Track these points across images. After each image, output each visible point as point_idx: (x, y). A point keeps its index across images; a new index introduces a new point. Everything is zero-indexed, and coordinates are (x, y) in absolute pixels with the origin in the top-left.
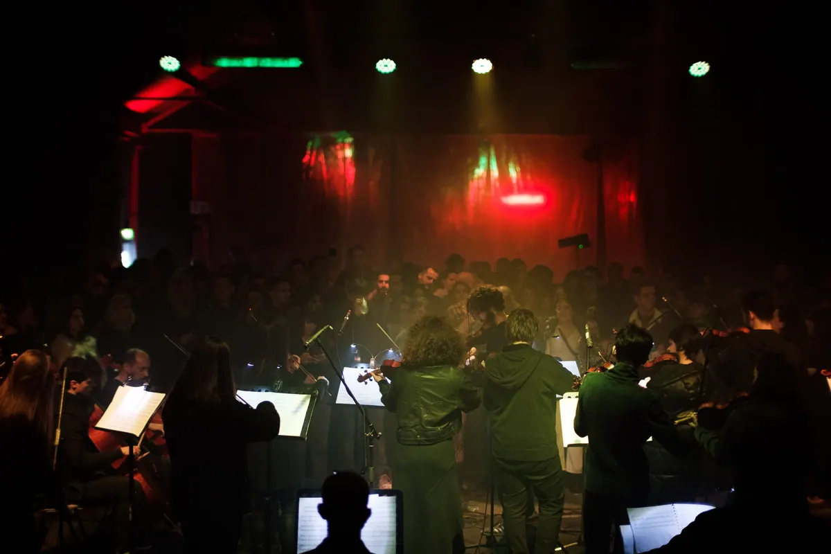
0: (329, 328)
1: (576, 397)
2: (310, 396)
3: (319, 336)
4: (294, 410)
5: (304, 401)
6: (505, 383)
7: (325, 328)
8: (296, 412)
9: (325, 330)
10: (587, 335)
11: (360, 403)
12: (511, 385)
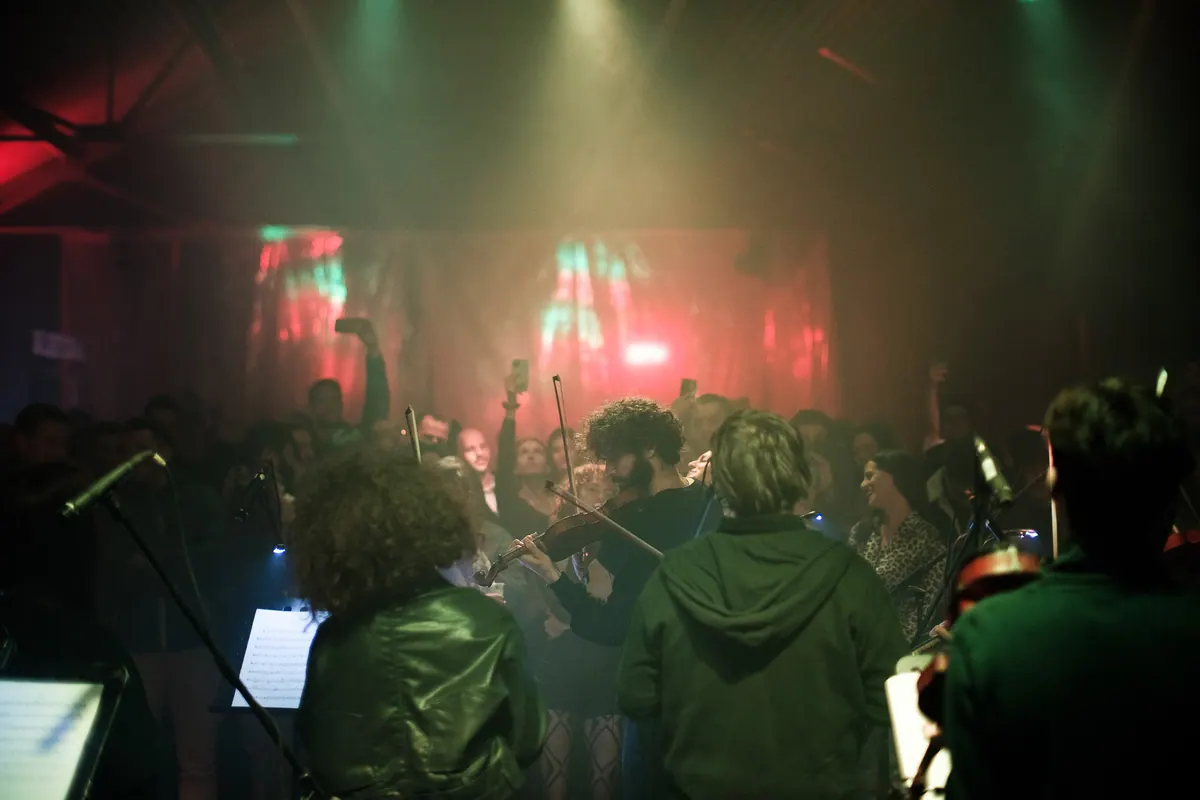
0: (150, 459)
1: (914, 669)
2: (101, 687)
3: (113, 486)
4: (41, 734)
5: (80, 706)
6: (744, 628)
7: (138, 458)
8: (50, 742)
9: (136, 466)
10: (989, 468)
11: (264, 703)
12: (761, 634)
